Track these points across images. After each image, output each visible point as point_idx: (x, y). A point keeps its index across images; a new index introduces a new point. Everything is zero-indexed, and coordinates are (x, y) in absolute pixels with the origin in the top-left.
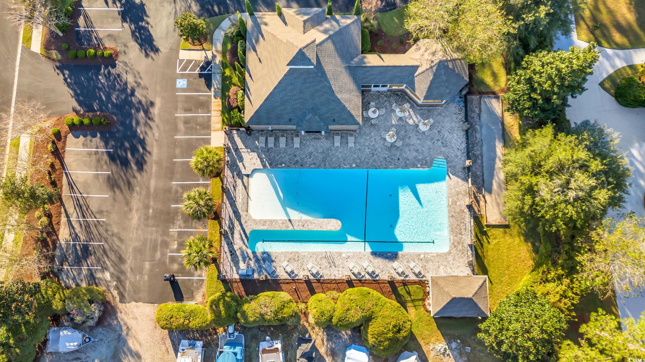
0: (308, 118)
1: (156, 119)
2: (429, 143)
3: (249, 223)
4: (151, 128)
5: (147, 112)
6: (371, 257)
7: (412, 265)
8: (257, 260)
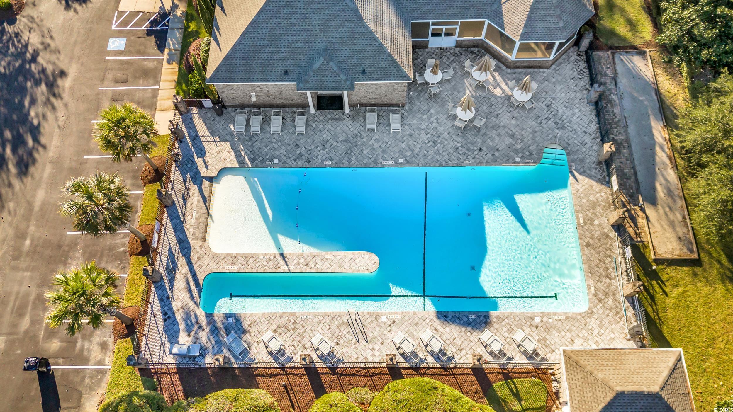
0: (316, 66)
1: (66, 96)
2: (532, 123)
3: (206, 260)
4: (54, 108)
5: (51, 86)
6: (437, 323)
7: (519, 336)
8: (214, 331)
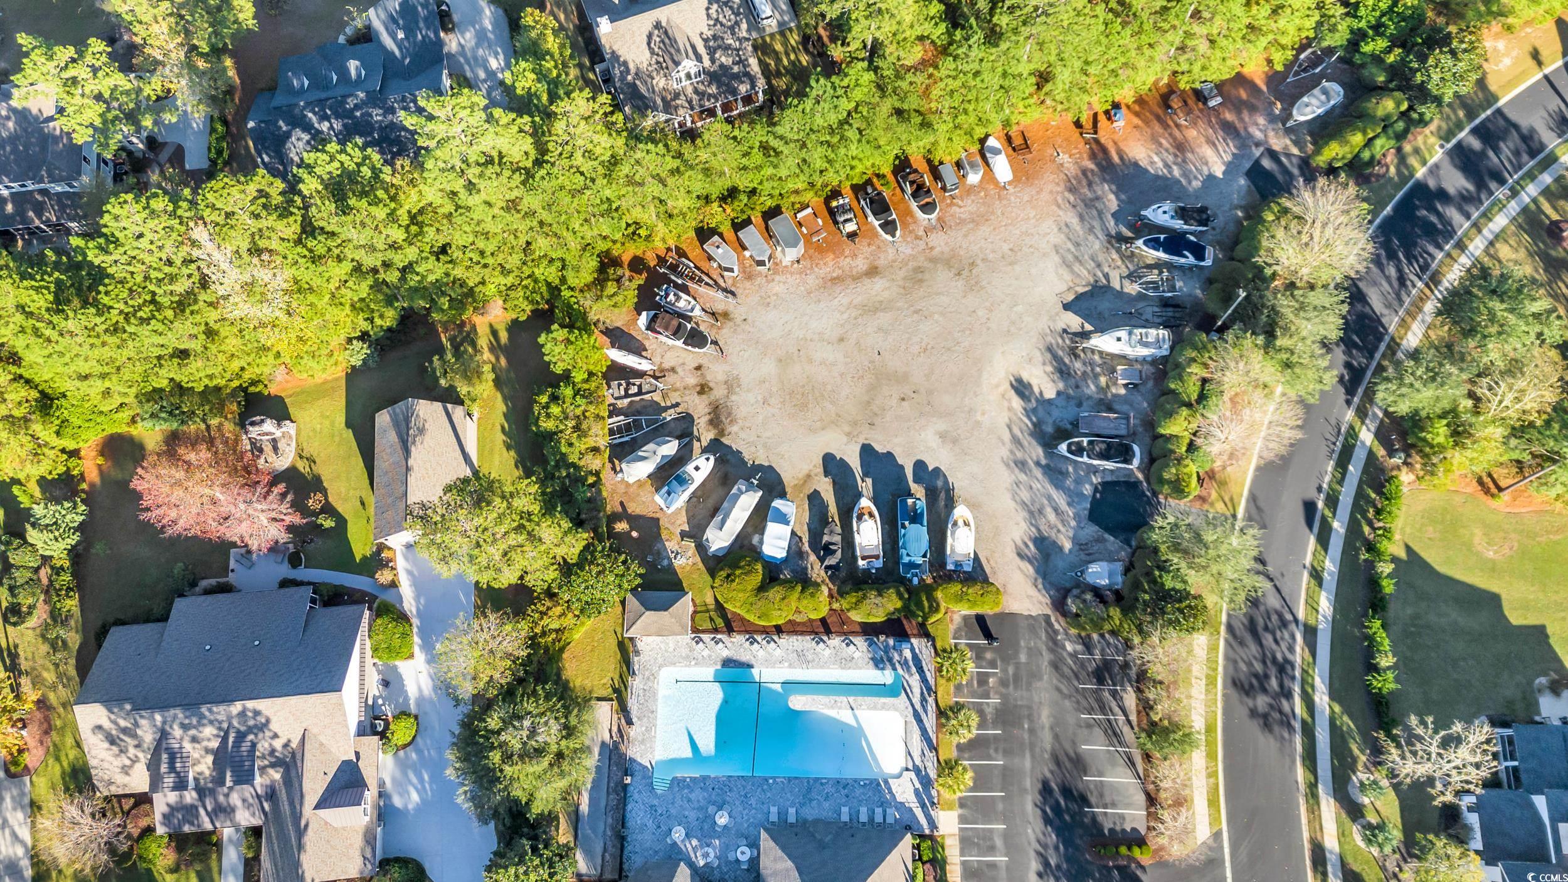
0: (830, 837)
1: (1032, 854)
2: (673, 811)
3: (902, 707)
4: (1039, 841)
5: (1046, 864)
6: (753, 662)
7: (706, 653)
8: (890, 660)
